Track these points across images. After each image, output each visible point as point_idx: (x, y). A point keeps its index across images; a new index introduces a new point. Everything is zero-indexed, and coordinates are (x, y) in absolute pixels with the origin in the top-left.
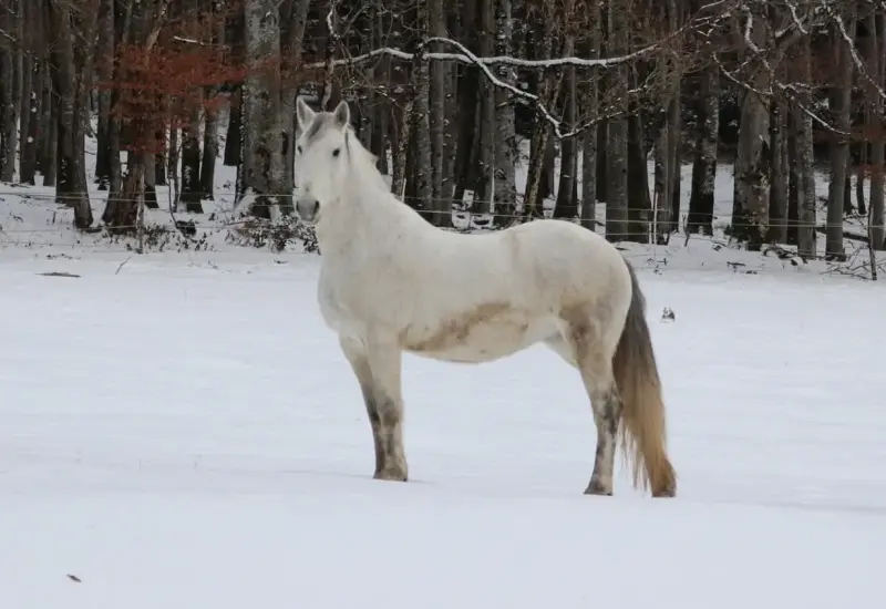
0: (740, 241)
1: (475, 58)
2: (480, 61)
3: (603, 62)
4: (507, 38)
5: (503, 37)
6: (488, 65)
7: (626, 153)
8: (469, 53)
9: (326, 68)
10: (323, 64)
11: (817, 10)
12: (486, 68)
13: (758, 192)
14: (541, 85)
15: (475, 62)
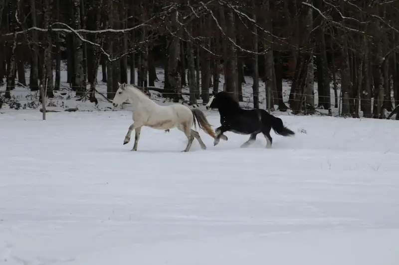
0: (171, 99)
1: (73, 30)
2: (75, 31)
3: (123, 31)
4: (79, 22)
5: (77, 22)
6: (78, 32)
7: (119, 66)
8: (71, 29)
9: (14, 35)
10: (12, 34)
11: (200, 8)
12: (78, 34)
13: (177, 79)
14: (96, 40)
15: (73, 32)
